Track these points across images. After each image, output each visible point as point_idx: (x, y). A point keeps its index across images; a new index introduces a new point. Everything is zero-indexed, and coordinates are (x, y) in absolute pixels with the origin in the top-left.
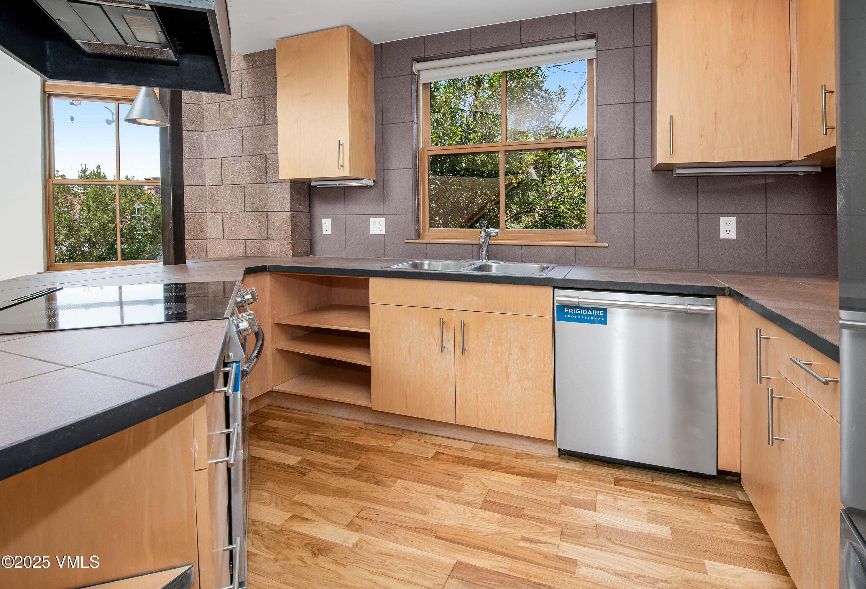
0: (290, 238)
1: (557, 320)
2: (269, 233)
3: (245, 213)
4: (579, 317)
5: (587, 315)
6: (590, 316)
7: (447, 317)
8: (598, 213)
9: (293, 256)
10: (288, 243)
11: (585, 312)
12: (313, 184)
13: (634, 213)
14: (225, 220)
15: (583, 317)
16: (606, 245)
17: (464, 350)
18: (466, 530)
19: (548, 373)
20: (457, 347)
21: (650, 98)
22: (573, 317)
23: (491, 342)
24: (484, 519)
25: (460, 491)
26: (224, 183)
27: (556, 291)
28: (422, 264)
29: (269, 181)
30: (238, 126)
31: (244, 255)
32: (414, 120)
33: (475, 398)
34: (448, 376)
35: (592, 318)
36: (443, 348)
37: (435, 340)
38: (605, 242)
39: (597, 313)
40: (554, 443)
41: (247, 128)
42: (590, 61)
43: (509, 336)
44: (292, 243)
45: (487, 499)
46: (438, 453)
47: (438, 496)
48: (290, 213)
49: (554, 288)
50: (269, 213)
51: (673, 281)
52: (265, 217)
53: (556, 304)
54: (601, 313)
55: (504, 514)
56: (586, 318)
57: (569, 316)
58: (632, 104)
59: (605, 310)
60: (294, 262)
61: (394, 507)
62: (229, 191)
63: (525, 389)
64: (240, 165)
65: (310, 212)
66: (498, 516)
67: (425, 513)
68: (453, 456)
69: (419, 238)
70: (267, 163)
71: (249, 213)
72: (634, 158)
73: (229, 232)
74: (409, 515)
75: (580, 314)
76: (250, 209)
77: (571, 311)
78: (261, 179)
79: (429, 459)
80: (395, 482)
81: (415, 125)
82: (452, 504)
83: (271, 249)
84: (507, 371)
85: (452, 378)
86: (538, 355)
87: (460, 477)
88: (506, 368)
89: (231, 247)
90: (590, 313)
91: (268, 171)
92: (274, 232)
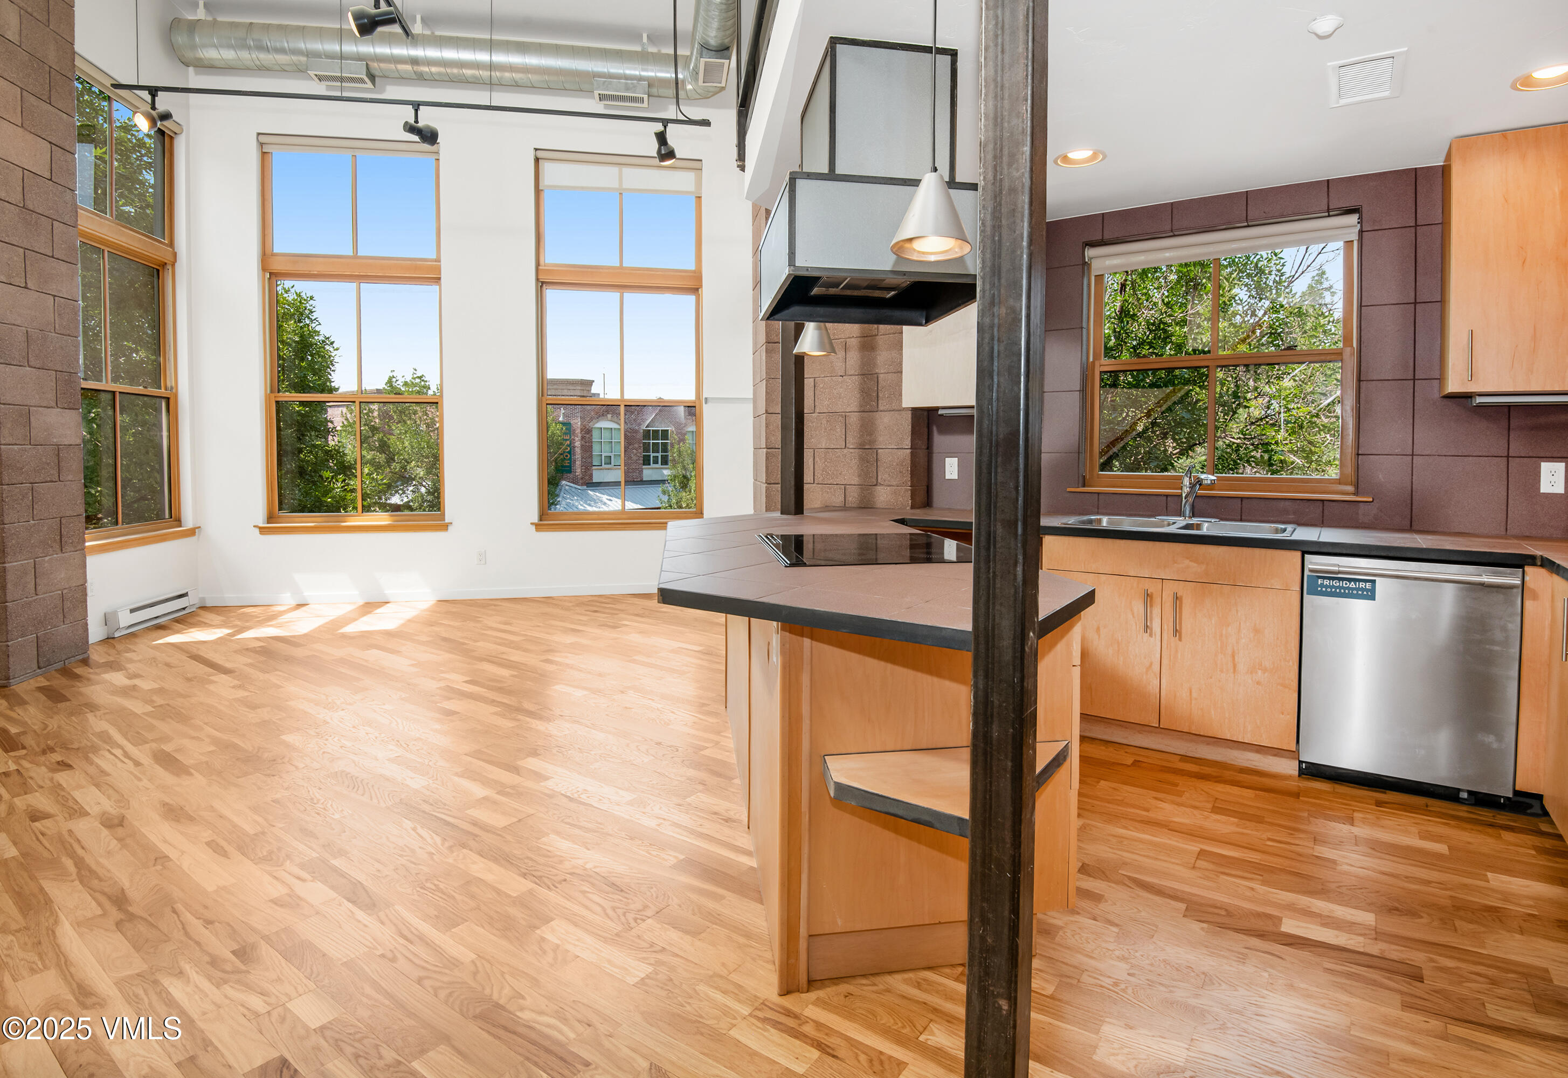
0: (909, 483)
1: (1308, 594)
2: (879, 478)
3: (845, 451)
4: (1338, 590)
5: (1348, 588)
6: (1353, 589)
7: (1153, 587)
8: (1358, 455)
9: (912, 507)
10: (906, 490)
11: (1346, 584)
12: (940, 412)
13: (1413, 455)
14: (817, 459)
15: (1342, 591)
16: (1371, 500)
17: (1177, 632)
18: (1201, 827)
19: (1291, 663)
20: (1165, 627)
21: (1440, 297)
22: (1329, 590)
23: (1213, 622)
24: (1218, 821)
25: (1181, 796)
26: (817, 411)
27: (1306, 556)
28: (1100, 521)
29: (881, 408)
30: (840, 337)
31: (843, 505)
32: (1084, 325)
33: (1188, 694)
34: (1151, 664)
35: (1355, 592)
36: (1146, 628)
37: (1134, 617)
38: (1368, 497)
39: (1362, 585)
40: (1294, 754)
41: (853, 339)
42: (1349, 243)
43: (1239, 614)
44: (911, 490)
45: (1216, 805)
46: (1135, 761)
47: (1156, 798)
48: (909, 451)
49: (1304, 553)
50: (879, 451)
51: (1466, 546)
52: (875, 456)
53: (1306, 573)
54: (1368, 585)
55: (1241, 819)
56: (1347, 591)
57: (1324, 589)
58: (1413, 305)
59: (1374, 582)
60: (913, 514)
61: (1108, 803)
62: (824, 422)
63: (1258, 683)
64: (841, 387)
65: (928, 448)
66: (1236, 820)
67: (1147, 810)
68: (1158, 765)
69: (1084, 486)
70: (880, 386)
71: (851, 450)
72: (1414, 379)
73: (822, 475)
74: (1129, 810)
75: (1339, 587)
76: (852, 444)
77: (1326, 582)
78: (871, 406)
79: (1128, 766)
80: (1098, 782)
81: (1084, 331)
82: (1176, 806)
83: (882, 498)
84: (1234, 660)
85: (1156, 667)
86: (1278, 639)
87: (1176, 785)
88: (1233, 656)
89: (825, 495)
90: (1352, 585)
91: (880, 395)
92: (887, 476)
